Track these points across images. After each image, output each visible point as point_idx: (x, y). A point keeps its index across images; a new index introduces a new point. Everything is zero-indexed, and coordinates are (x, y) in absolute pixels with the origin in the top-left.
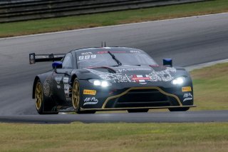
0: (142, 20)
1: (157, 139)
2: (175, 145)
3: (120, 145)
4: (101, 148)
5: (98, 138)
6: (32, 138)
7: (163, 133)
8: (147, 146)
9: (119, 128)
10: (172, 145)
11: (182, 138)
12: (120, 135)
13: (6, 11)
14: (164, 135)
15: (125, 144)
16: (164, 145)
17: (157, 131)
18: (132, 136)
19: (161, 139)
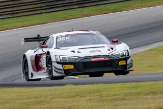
0: (142, 7)
1: (114, 95)
2: (125, 99)
3: (87, 101)
4: (73, 104)
5: (74, 96)
6: (29, 98)
7: (120, 91)
8: (106, 101)
9: (92, 88)
10: (122, 99)
11: (131, 94)
12: (90, 93)
13: (43, 5)
14: (119, 92)
15: (90, 100)
16: (117, 100)
17: (116, 89)
18: (97, 94)
19: (117, 95)
